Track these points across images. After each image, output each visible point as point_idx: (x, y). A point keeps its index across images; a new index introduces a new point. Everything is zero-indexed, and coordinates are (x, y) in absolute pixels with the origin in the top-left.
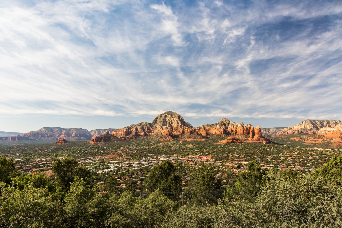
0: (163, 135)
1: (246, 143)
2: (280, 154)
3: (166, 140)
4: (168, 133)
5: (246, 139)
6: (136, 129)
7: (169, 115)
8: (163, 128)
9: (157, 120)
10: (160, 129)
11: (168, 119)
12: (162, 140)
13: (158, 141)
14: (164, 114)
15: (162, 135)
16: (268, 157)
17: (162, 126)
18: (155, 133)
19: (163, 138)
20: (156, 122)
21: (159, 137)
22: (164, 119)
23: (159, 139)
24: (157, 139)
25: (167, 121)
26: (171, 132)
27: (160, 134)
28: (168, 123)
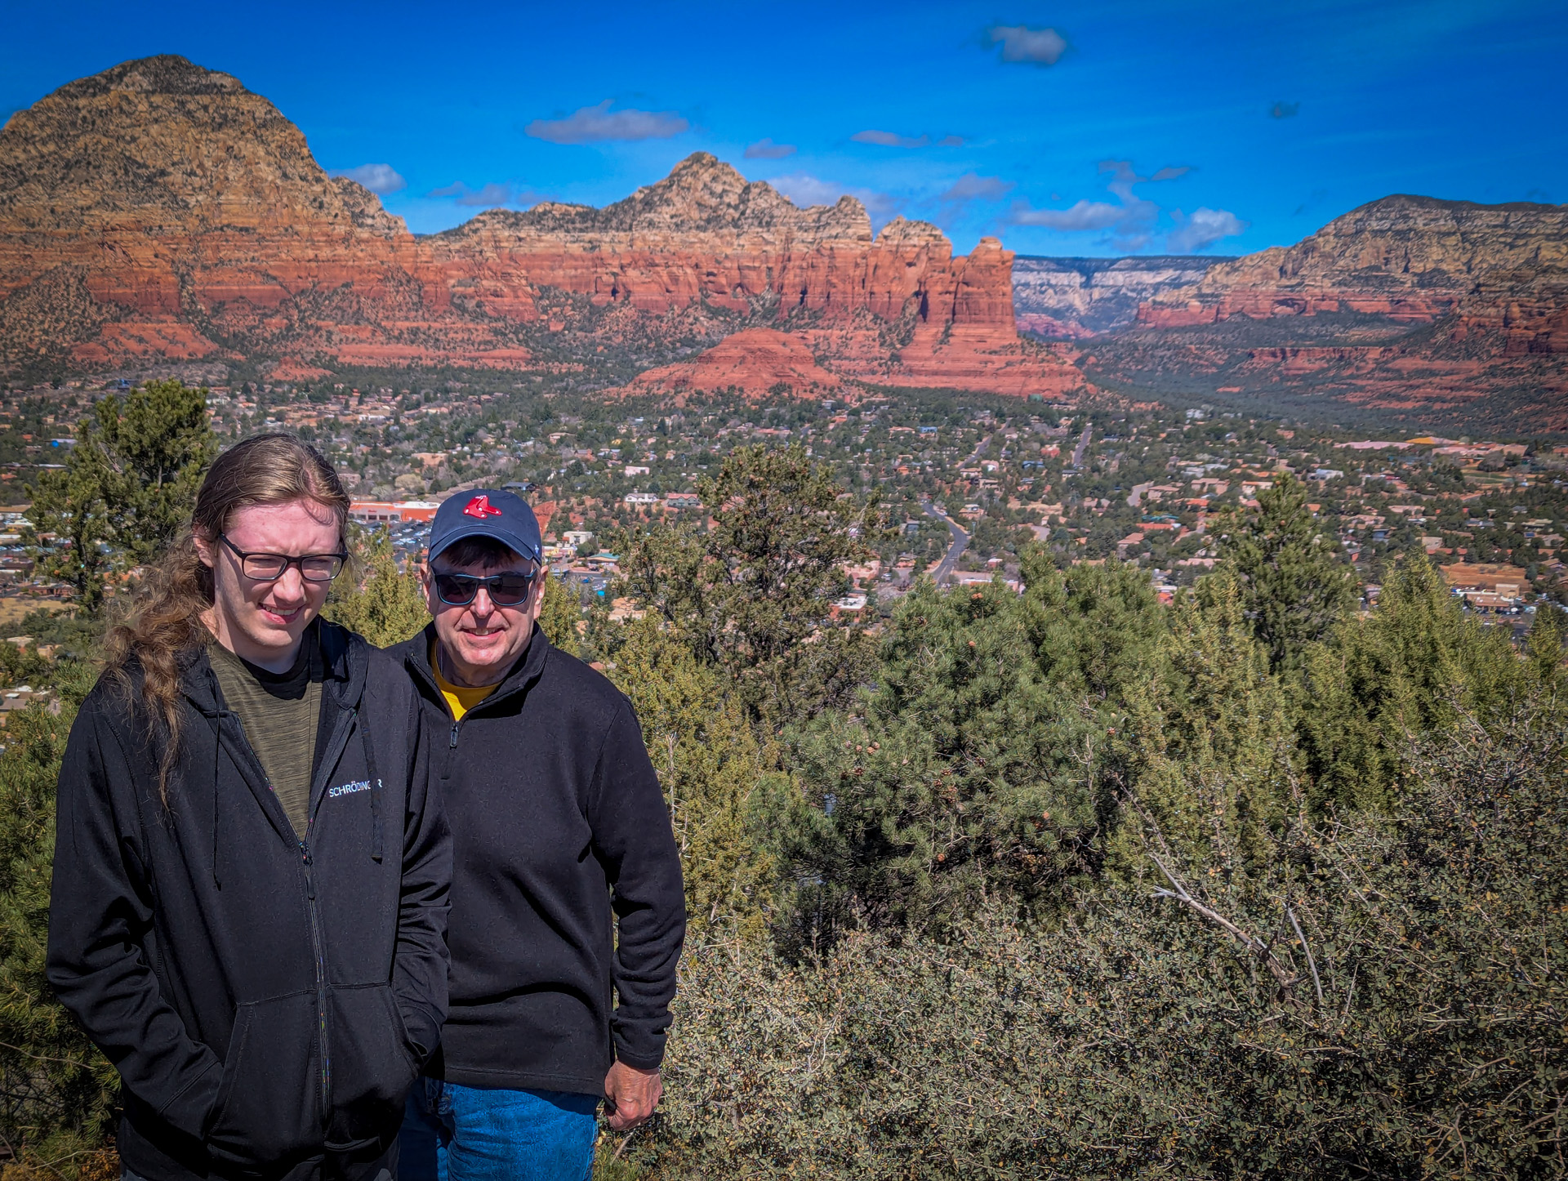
1: (873, 389)
2: (1138, 490)
3: (133, 345)
5: (877, 351)
7: (157, 99)
11: (144, 141)
13: (49, 351)
14: (106, 90)
15: (85, 293)
16: (1035, 517)
17: (89, 208)
18: (13, 280)
19: (94, 323)
20: (19, 165)
21: (57, 321)
22: (105, 141)
23: (51, 338)
24: (31, 340)
25: (139, 159)
26: (183, 270)
27: (68, 286)
28: (149, 180)
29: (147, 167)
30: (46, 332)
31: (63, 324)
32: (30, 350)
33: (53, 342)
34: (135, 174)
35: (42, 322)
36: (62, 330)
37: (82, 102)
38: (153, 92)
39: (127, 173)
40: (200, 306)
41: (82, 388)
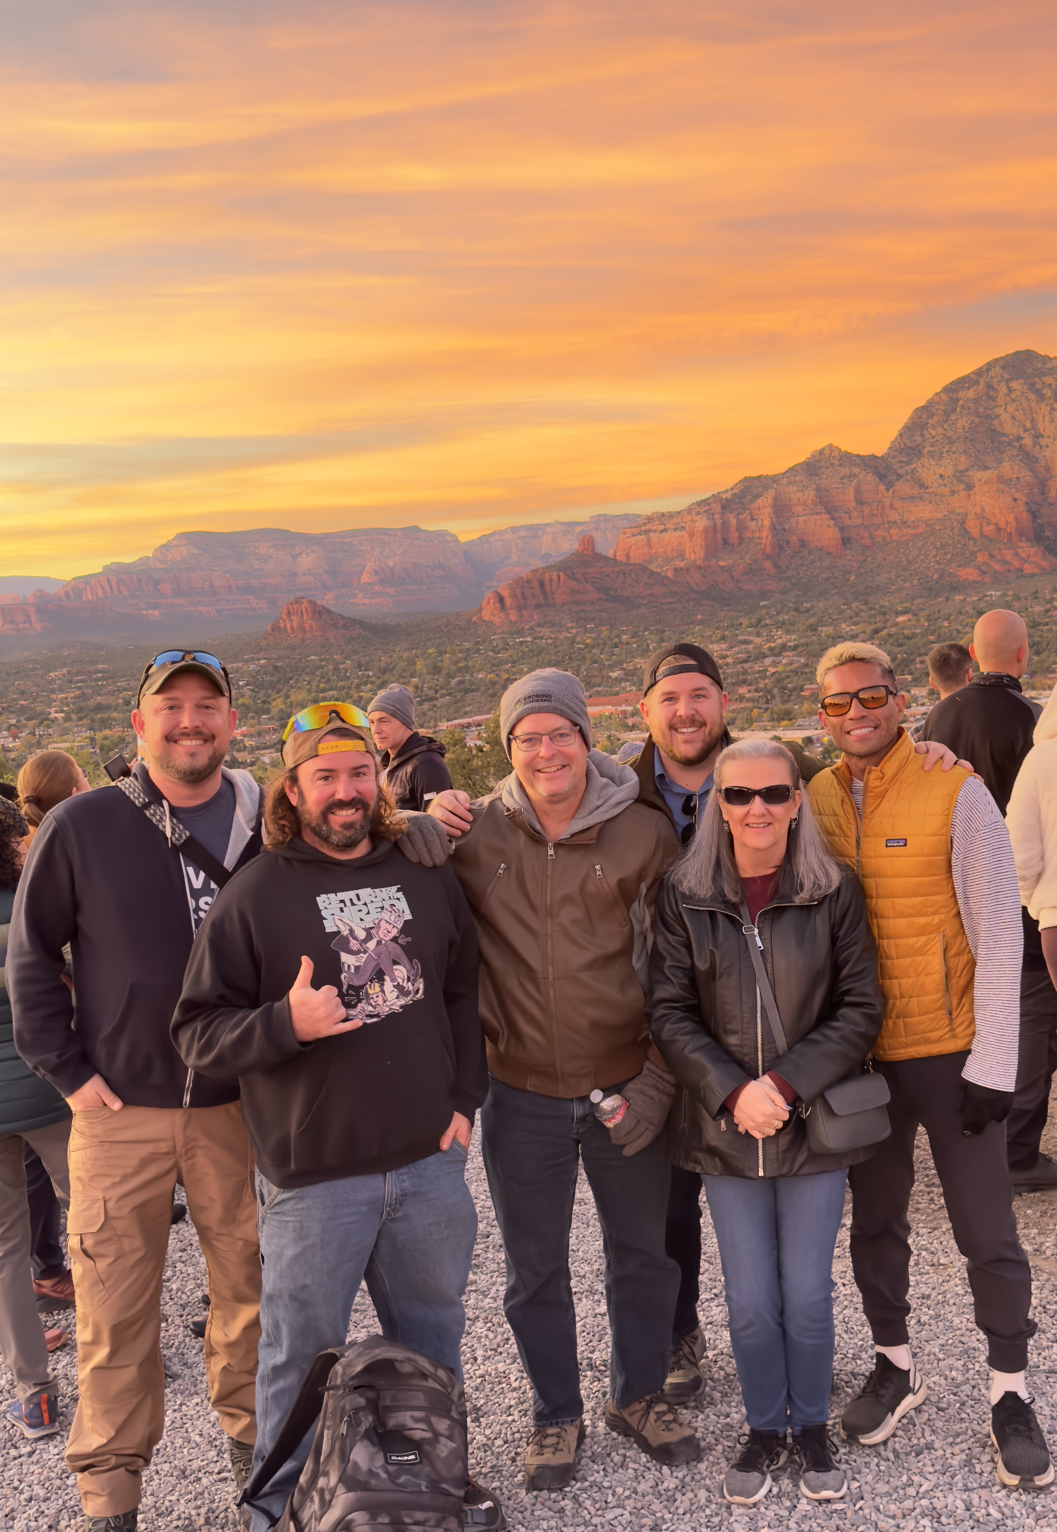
0: (974, 531)
3: (997, 567)
4: (1011, 518)
6: (781, 508)
7: (1015, 385)
8: (969, 487)
9: (924, 426)
10: (953, 493)
11: (1005, 417)
12: (968, 573)
13: (941, 576)
14: (976, 383)
15: (965, 532)
17: (967, 470)
18: (915, 528)
19: (972, 553)
20: (918, 446)
21: (946, 554)
22: (977, 420)
23: (942, 567)
24: (928, 569)
25: (1001, 430)
26: (1034, 508)
27: (953, 528)
28: (1009, 444)
29: (1007, 436)
30: (938, 563)
31: (949, 556)
32: (928, 577)
33: (944, 570)
34: (1000, 442)
35: (936, 556)
36: (950, 560)
37: (961, 394)
38: (1011, 380)
39: (993, 442)
40: (1048, 534)
41: (964, 600)
